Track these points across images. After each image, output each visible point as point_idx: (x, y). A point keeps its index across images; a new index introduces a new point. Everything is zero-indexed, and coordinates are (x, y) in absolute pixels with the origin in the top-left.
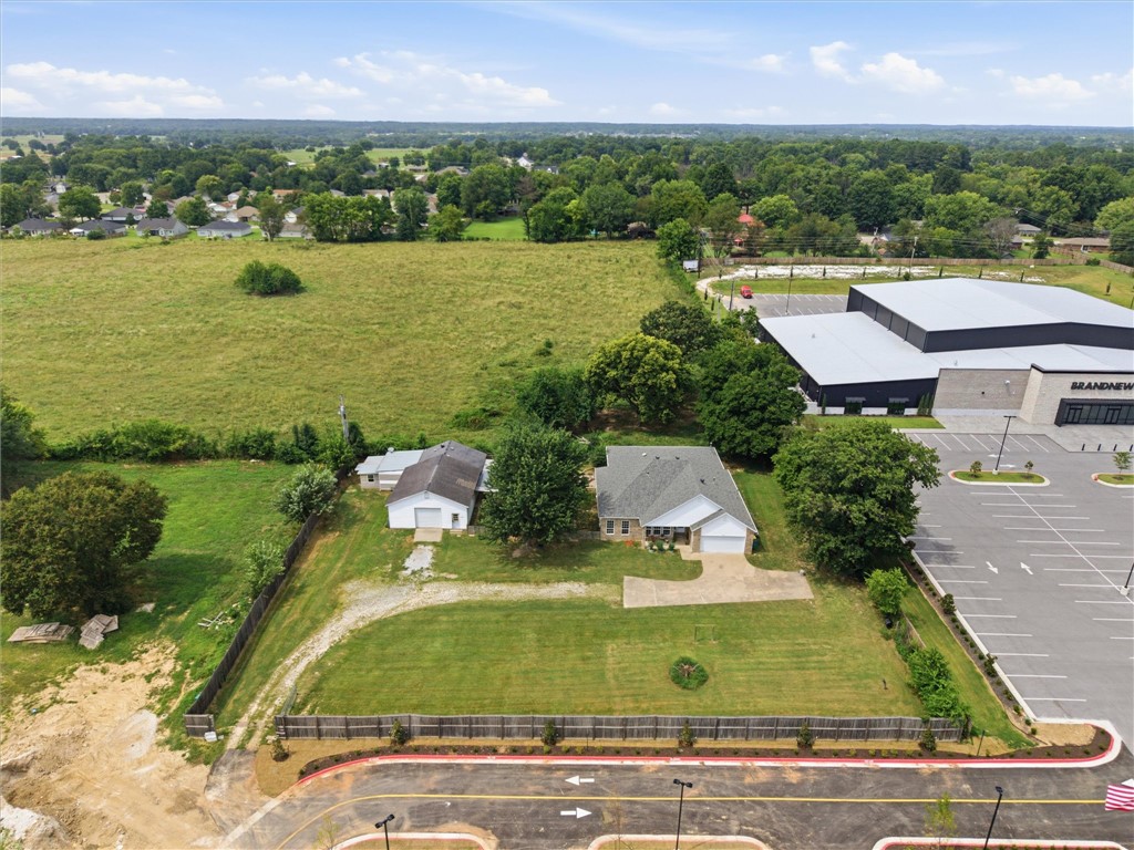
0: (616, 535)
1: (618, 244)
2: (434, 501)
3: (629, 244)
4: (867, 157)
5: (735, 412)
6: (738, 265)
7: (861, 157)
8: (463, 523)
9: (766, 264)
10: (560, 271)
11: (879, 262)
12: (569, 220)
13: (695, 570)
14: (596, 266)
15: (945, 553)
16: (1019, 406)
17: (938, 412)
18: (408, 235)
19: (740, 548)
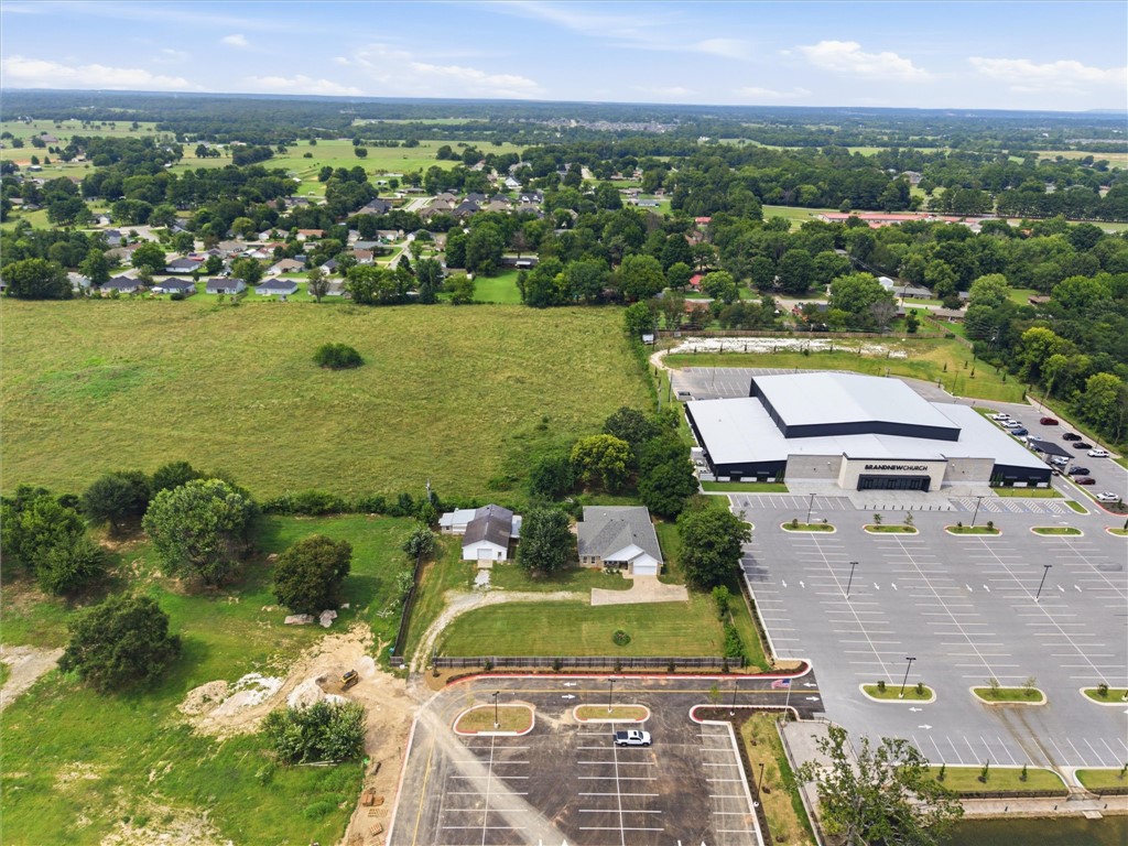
0: (588, 565)
1: (594, 310)
2: (488, 545)
3: (603, 311)
4: (819, 188)
5: (658, 488)
6: (683, 338)
7: (812, 188)
8: (504, 557)
9: (705, 336)
10: (551, 342)
11: (791, 336)
12: (556, 289)
13: (629, 584)
14: (577, 337)
15: (762, 575)
16: (837, 476)
17: (789, 481)
18: (428, 299)
19: (655, 572)
